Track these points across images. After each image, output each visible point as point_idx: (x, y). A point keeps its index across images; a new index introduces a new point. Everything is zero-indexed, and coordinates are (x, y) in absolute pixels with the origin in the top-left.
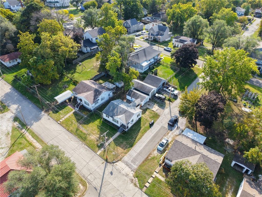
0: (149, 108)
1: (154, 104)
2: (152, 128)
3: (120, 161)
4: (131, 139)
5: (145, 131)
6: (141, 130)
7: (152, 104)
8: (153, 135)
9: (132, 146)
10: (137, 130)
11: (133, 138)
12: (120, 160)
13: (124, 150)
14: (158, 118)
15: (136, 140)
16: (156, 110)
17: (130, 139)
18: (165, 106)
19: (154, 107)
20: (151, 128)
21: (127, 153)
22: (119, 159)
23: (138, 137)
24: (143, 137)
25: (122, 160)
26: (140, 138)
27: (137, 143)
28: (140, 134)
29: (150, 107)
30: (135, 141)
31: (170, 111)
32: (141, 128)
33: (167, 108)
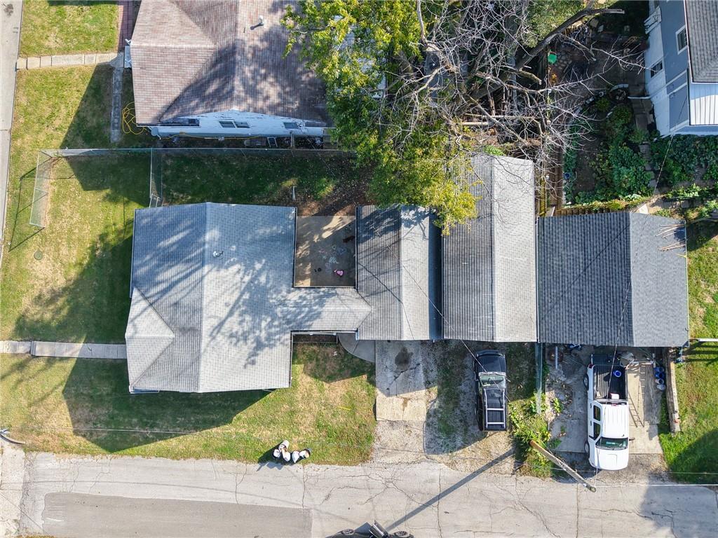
0: (378, 378)
1: (428, 384)
2: (265, 467)
3: (25, 451)
4: (141, 420)
5: (226, 452)
6: (214, 430)
7: (426, 371)
8: (228, 498)
9: (113, 445)
10: (200, 417)
11: (152, 427)
12: (28, 449)
13: (76, 432)
14: (346, 463)
15: (152, 446)
16: (392, 423)
17: (135, 420)
18: (455, 448)
19: (407, 395)
20: (258, 466)
21: (70, 452)
22: (29, 442)
23: (173, 442)
24: (191, 464)
25: (34, 454)
26: (176, 456)
27: (143, 456)
28: (193, 440)
29: (390, 375)
30: (147, 441)
31: (439, 497)
32: (227, 420)
33: (452, 465)
